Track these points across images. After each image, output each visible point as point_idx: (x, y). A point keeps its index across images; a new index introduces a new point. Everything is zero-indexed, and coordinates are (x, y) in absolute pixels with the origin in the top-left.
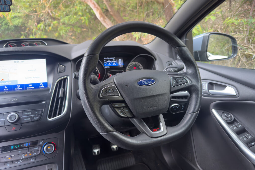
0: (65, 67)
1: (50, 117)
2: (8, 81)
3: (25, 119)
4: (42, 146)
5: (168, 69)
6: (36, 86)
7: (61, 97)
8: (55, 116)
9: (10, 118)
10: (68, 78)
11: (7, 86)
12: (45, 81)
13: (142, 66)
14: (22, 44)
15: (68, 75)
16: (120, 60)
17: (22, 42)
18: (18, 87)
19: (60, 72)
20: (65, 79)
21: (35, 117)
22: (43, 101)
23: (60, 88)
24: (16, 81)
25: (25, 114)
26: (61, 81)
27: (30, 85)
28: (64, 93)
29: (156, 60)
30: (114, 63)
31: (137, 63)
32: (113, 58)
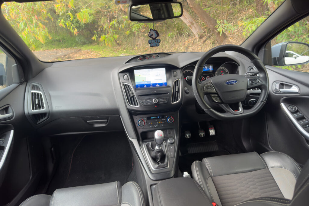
0: (177, 73)
1: (172, 102)
2: (146, 82)
3: (161, 102)
4: (167, 118)
5: (247, 74)
6: (161, 84)
7: (177, 91)
8: (174, 102)
9: (154, 101)
10: (180, 80)
11: (146, 84)
12: (165, 82)
13: (228, 70)
14: (146, 57)
15: (179, 78)
16: (210, 66)
17: (146, 56)
18: (151, 85)
19: (175, 76)
20: (178, 81)
21: (166, 101)
22: (168, 93)
23: (176, 86)
24: (150, 82)
25: (161, 99)
26: (176, 82)
27: (157, 84)
28: (179, 89)
29: (239, 65)
30: (206, 69)
31: (224, 68)
32: (206, 65)
